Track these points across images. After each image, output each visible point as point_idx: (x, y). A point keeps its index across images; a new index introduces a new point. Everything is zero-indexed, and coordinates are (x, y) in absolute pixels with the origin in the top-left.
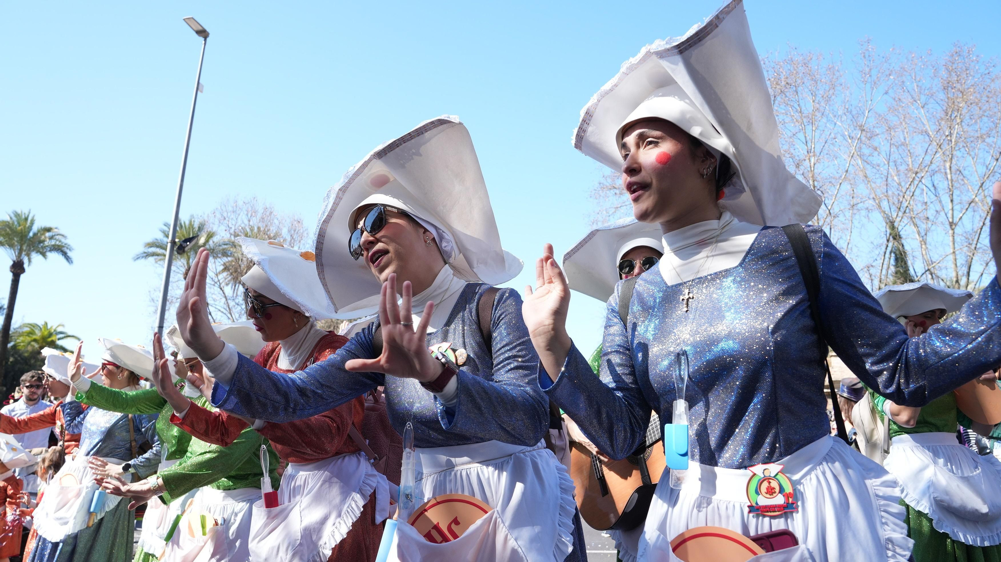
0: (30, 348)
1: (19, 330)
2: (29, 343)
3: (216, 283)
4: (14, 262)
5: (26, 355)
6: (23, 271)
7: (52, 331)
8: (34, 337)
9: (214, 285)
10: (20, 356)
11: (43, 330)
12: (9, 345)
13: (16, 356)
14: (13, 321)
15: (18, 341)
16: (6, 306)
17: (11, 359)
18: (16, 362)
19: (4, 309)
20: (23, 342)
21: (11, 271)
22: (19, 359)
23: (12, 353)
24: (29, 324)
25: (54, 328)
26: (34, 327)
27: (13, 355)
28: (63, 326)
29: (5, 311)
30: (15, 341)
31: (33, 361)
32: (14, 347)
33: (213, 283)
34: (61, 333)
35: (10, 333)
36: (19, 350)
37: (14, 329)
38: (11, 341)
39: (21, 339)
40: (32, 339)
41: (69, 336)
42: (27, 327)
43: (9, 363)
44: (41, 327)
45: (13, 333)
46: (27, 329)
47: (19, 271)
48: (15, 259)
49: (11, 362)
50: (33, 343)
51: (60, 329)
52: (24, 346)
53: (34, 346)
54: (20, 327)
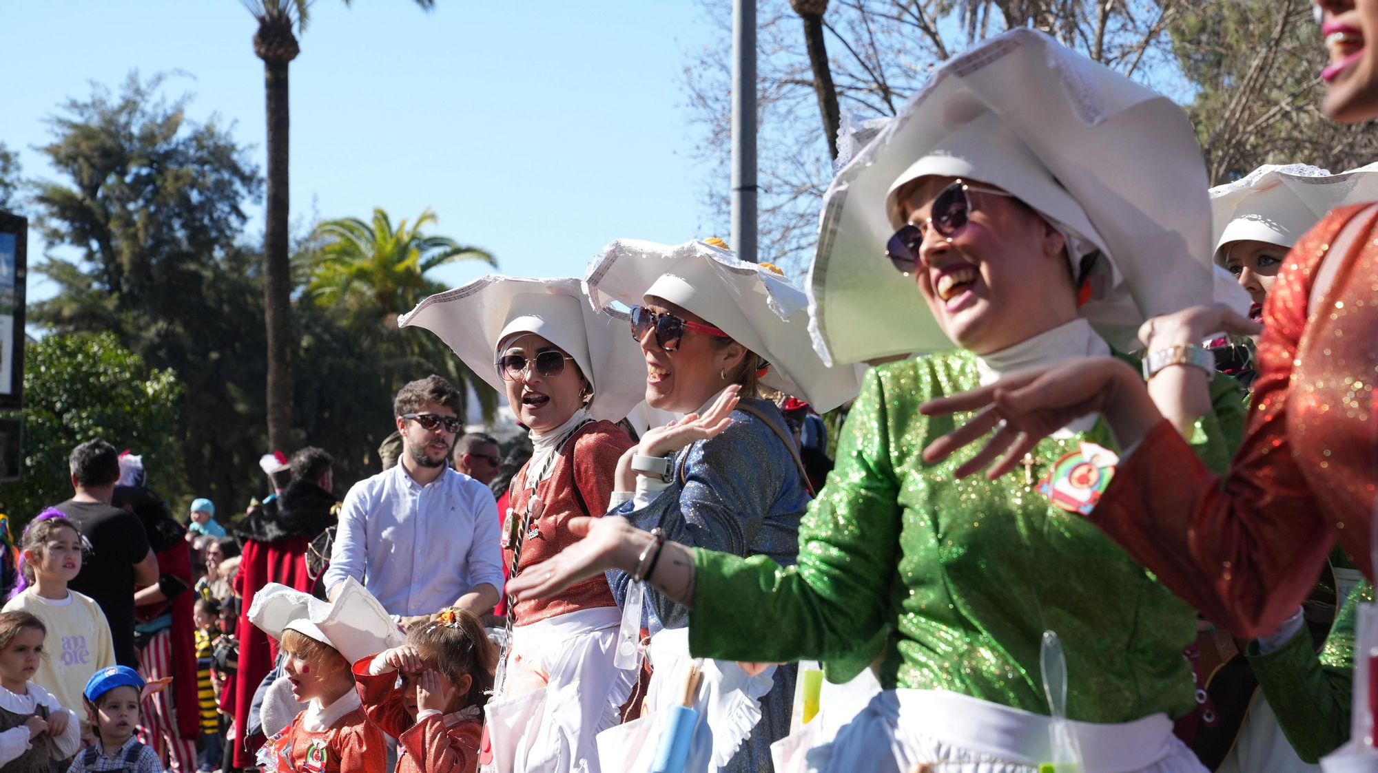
0: (351, 301)
1: (312, 245)
2: (346, 286)
3: (905, 9)
4: (262, 20)
5: (344, 323)
6: (292, 49)
7: (406, 238)
8: (358, 263)
9: (899, 19)
10: (328, 327)
11: (378, 235)
12: (295, 296)
13: (318, 330)
14: (292, 217)
15: (314, 280)
16: (263, 173)
17: (305, 341)
18: (320, 348)
19: (260, 181)
20: (327, 282)
21: (259, 54)
22: (327, 337)
23: (303, 321)
24: (336, 223)
25: (409, 227)
26: (352, 231)
27: (308, 328)
28: (433, 217)
29: (264, 188)
30: (308, 282)
31: (366, 343)
32: (308, 298)
33: (895, 11)
34: (435, 242)
35: (290, 255)
36: (322, 309)
37: (299, 243)
38: (297, 284)
39: (320, 271)
40: (354, 269)
41: (458, 251)
42: (332, 231)
43: (302, 353)
44: (372, 225)
45: (299, 255)
46: (334, 240)
47: (280, 51)
48: (263, 11)
49: (307, 350)
50: (357, 284)
51: (428, 230)
52: (333, 293)
53: (362, 294)
54: (313, 236)
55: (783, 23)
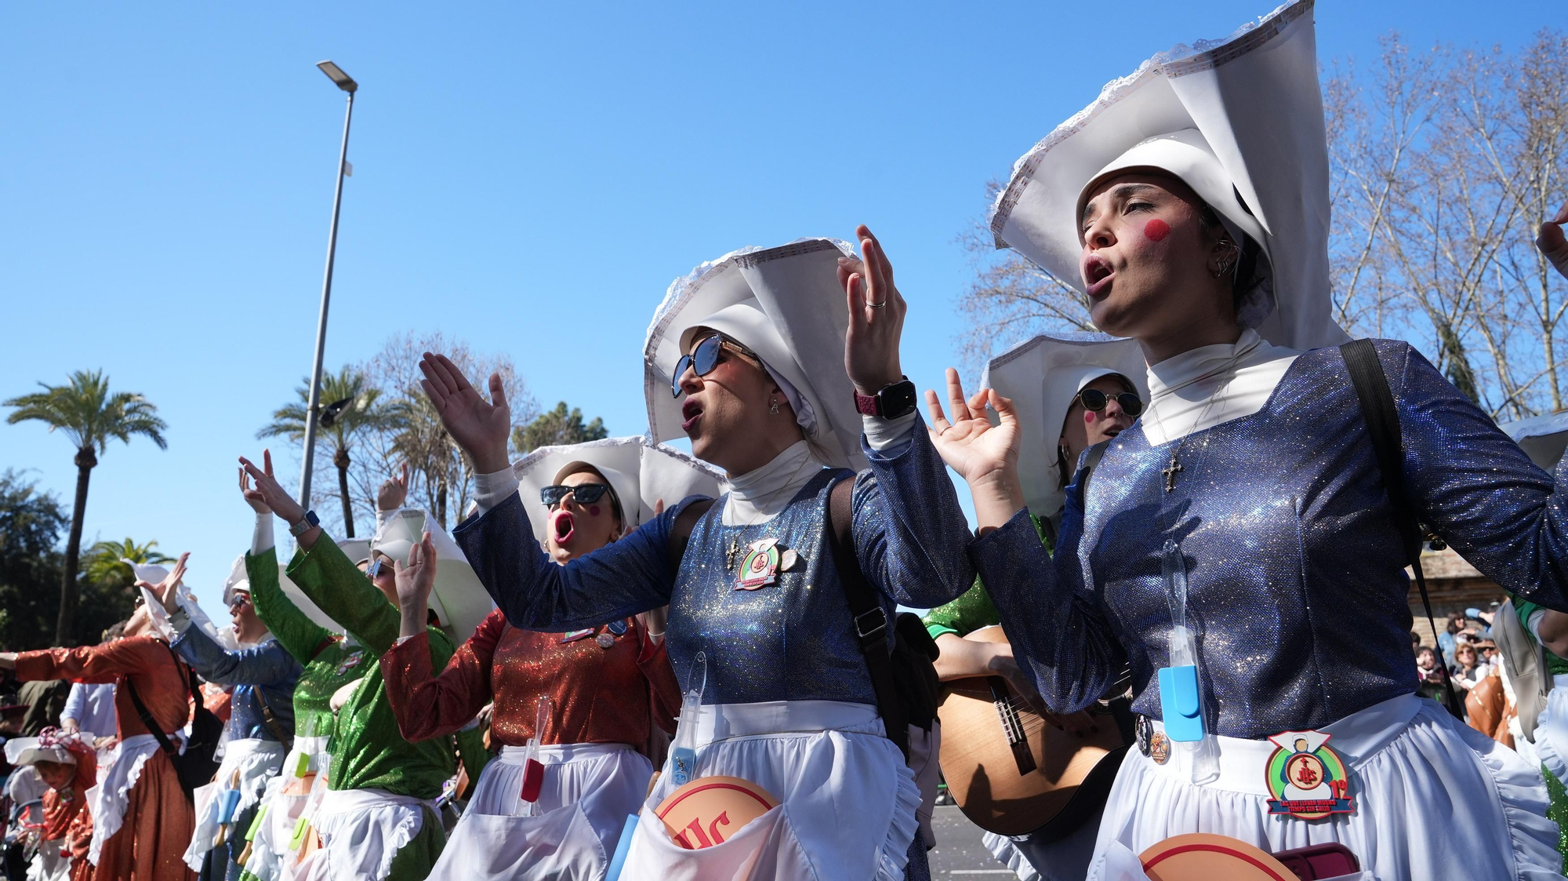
0: (108, 580)
1: (92, 553)
2: (107, 573)
3: (384, 469)
4: (80, 449)
5: (104, 590)
6: (93, 462)
7: (141, 552)
8: (115, 563)
9: (381, 472)
10: (95, 592)
11: (127, 550)
12: (79, 577)
13: (90, 593)
14: (83, 540)
15: (91, 570)
16: (71, 518)
17: (83, 598)
18: (89, 602)
19: (69, 522)
20: (97, 571)
21: (77, 464)
22: (94, 596)
23: (83, 588)
24: (105, 543)
25: (143, 547)
26: (113, 547)
27: (84, 592)
28: (156, 544)
29: (70, 525)
30: (87, 570)
31: (114, 600)
32: (86, 579)
33: (380, 469)
34: (155, 555)
35: (79, 557)
36: (93, 583)
37: (85, 552)
38: (82, 571)
39: (96, 566)
40: (112, 565)
41: (166, 560)
42: (103, 547)
43: (80, 604)
44: (124, 546)
45: (84, 558)
46: (103, 551)
47: (88, 463)
48: (81, 445)
49: (83, 603)
50: (113, 572)
51: (152, 549)
52: (100, 577)
53: (114, 577)
54: (94, 548)
55: (330, 470)
